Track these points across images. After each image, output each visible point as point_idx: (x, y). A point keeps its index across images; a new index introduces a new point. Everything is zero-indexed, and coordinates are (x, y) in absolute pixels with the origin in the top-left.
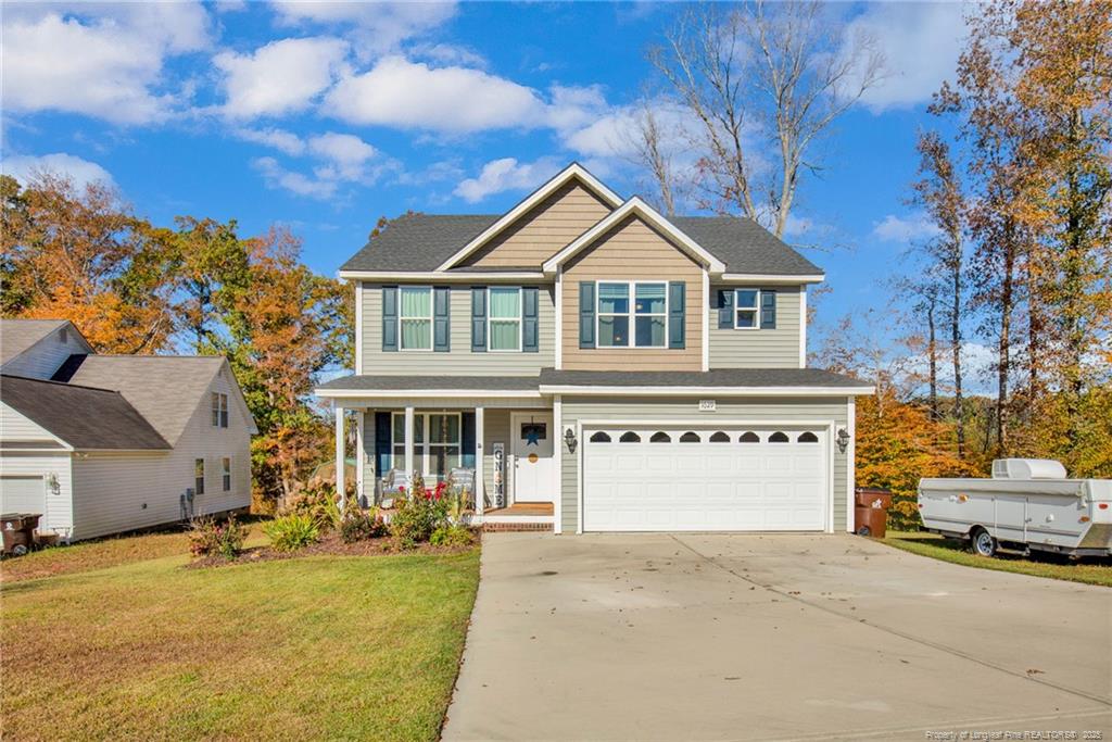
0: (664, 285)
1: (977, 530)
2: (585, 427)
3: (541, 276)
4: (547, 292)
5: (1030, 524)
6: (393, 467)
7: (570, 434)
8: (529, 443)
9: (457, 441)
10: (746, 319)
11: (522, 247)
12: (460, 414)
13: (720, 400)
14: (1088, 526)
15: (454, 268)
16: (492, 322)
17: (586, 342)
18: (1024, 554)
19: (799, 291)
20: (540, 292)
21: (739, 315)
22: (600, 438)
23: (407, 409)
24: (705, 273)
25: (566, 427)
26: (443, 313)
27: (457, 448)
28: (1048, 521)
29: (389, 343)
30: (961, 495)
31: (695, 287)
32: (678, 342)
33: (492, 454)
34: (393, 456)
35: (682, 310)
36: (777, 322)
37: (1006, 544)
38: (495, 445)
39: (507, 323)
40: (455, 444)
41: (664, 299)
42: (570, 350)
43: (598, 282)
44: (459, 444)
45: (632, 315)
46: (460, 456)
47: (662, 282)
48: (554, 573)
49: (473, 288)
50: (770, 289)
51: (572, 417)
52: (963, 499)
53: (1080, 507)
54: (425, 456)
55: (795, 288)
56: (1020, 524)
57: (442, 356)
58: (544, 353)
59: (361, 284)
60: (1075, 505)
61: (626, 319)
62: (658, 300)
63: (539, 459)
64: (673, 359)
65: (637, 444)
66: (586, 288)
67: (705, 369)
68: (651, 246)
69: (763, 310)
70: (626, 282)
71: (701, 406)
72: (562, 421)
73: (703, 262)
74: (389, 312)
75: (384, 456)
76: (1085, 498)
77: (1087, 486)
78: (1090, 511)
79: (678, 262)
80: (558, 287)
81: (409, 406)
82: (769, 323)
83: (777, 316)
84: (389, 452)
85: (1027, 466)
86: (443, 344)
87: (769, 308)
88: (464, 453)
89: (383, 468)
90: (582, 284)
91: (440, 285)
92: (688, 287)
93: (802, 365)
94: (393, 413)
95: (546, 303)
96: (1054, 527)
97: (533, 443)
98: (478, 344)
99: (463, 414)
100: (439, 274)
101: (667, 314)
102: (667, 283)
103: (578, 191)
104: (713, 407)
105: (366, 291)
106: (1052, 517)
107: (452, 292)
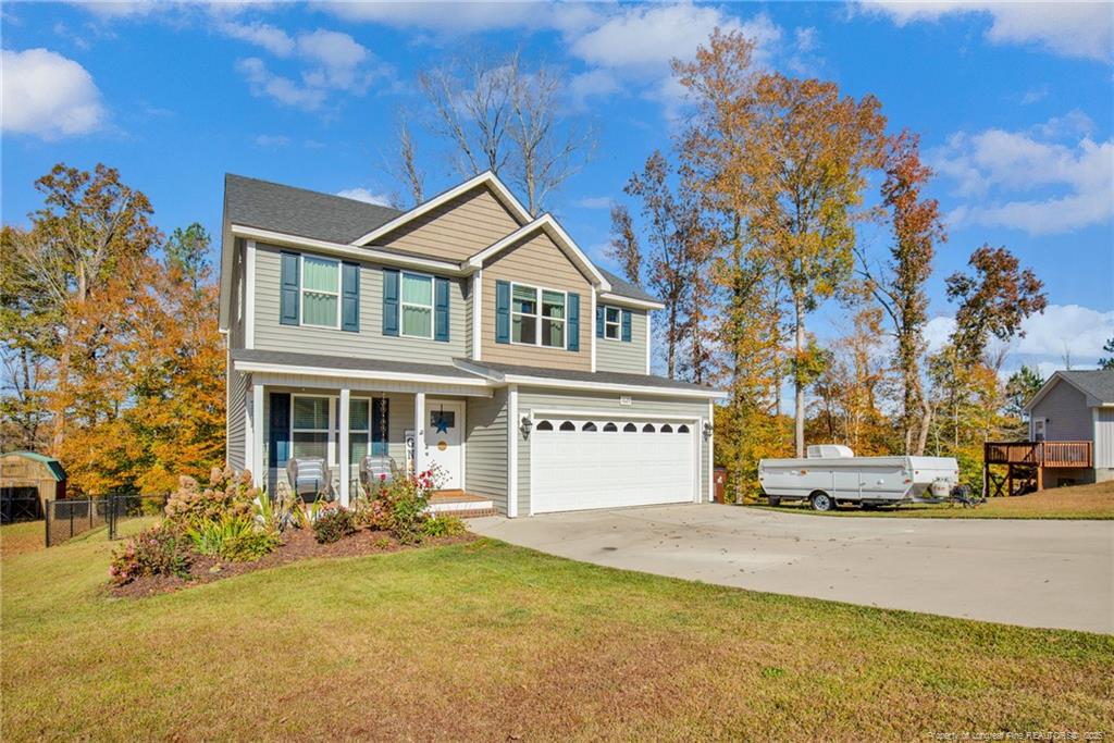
0: (563, 295)
1: (815, 494)
2: (537, 416)
3: (457, 268)
4: (458, 285)
5: (865, 487)
6: (291, 456)
7: (526, 422)
8: (438, 431)
9: (367, 428)
10: (612, 332)
11: (436, 237)
12: (370, 399)
13: (635, 397)
14: (910, 485)
15: (370, 245)
16: (407, 309)
17: (502, 338)
18: (859, 507)
19: (645, 314)
20: (452, 284)
21: (608, 329)
22: (545, 426)
23: (343, 391)
24: (594, 290)
25: (523, 415)
26: (352, 292)
27: (367, 435)
28: (879, 483)
29: (289, 317)
30: (803, 469)
31: (587, 300)
32: (574, 346)
33: (404, 442)
34: (291, 443)
35: (577, 319)
36: (633, 337)
37: (841, 501)
38: (407, 432)
39: (417, 309)
40: (365, 431)
41: (562, 307)
42: (487, 343)
43: (512, 283)
44: (369, 432)
45: (539, 317)
46: (370, 444)
47: (562, 292)
48: (614, 549)
49: (384, 269)
50: (628, 310)
51: (526, 406)
52: (804, 473)
53: (904, 474)
54: (330, 443)
55: (643, 311)
56: (856, 487)
57: (349, 336)
58: (454, 343)
59: (254, 244)
60: (900, 472)
61: (533, 321)
62: (557, 307)
63: (448, 447)
64: (570, 359)
65: (572, 432)
66: (502, 286)
67: (593, 370)
68: (553, 259)
69: (623, 326)
70: (534, 287)
71: (623, 401)
72: (519, 409)
73: (594, 280)
74: (289, 284)
75: (280, 444)
76: (907, 468)
77: (909, 460)
78: (912, 476)
79: (572, 276)
80: (478, 283)
81: (345, 388)
82: (627, 338)
83: (633, 332)
84: (287, 439)
85: (836, 450)
86: (352, 323)
87: (627, 324)
88: (374, 440)
89: (280, 456)
90: (499, 282)
91: (351, 261)
92: (581, 299)
93: (648, 374)
94: (293, 395)
95: (457, 296)
96: (882, 487)
97: (442, 432)
98: (390, 329)
99: (374, 399)
100: (354, 248)
101: (565, 320)
102: (566, 293)
103: (486, 196)
104: (629, 402)
105: (260, 252)
106: (882, 481)
107: (362, 270)
